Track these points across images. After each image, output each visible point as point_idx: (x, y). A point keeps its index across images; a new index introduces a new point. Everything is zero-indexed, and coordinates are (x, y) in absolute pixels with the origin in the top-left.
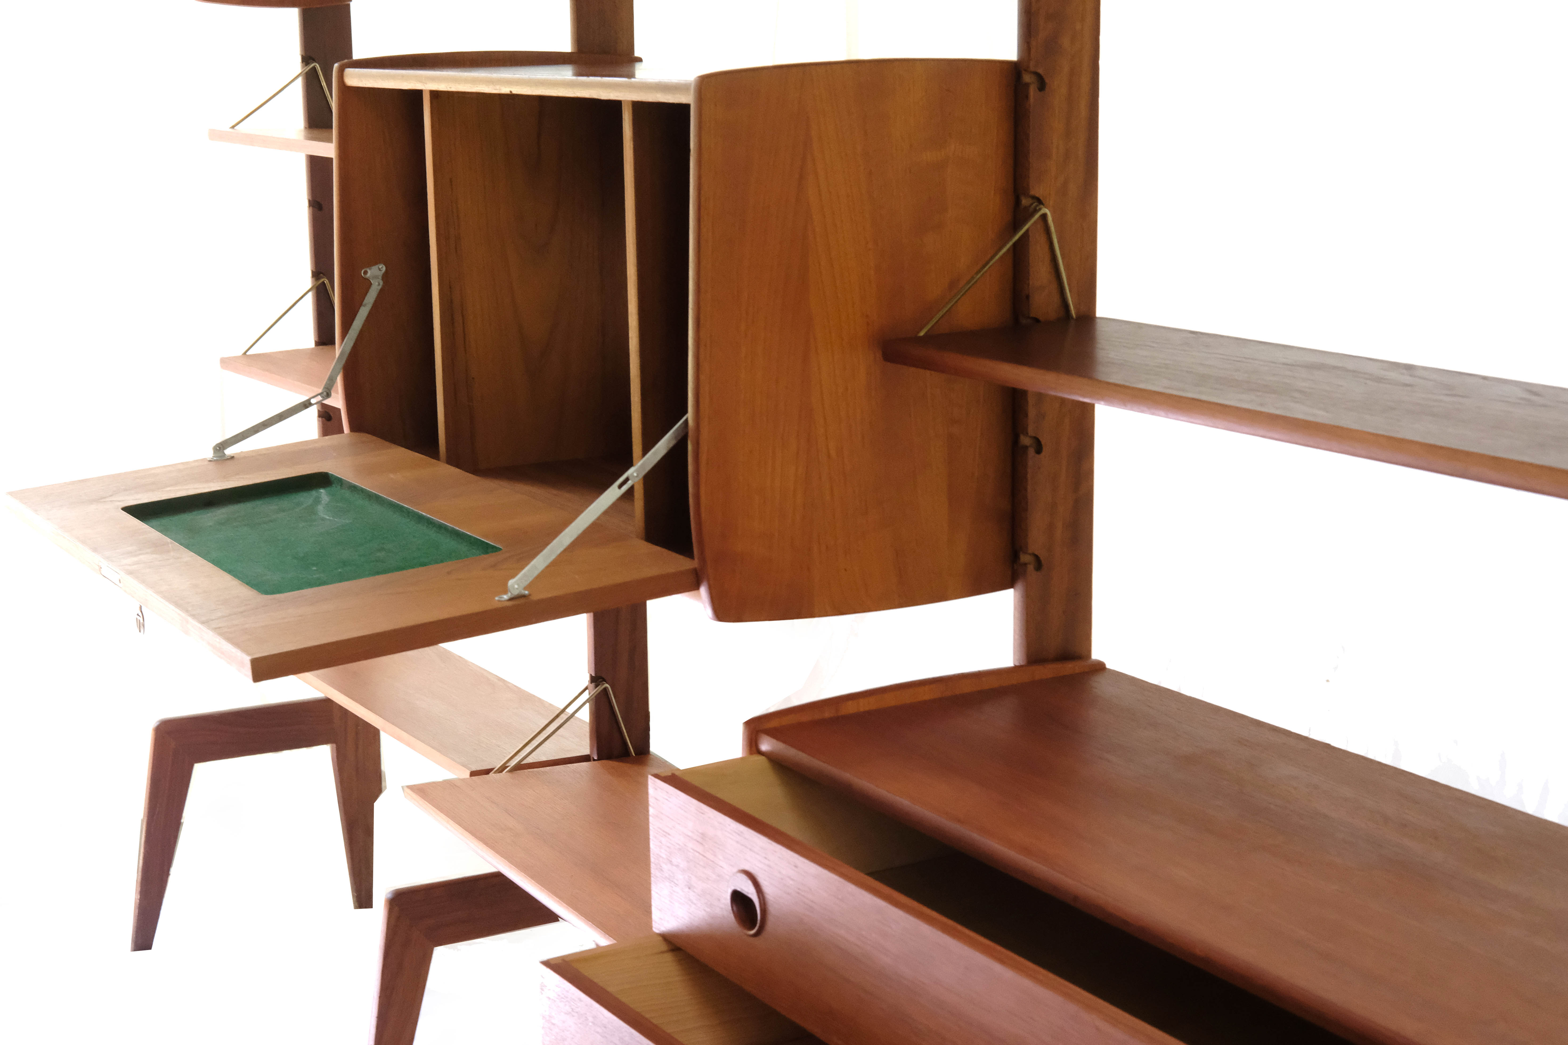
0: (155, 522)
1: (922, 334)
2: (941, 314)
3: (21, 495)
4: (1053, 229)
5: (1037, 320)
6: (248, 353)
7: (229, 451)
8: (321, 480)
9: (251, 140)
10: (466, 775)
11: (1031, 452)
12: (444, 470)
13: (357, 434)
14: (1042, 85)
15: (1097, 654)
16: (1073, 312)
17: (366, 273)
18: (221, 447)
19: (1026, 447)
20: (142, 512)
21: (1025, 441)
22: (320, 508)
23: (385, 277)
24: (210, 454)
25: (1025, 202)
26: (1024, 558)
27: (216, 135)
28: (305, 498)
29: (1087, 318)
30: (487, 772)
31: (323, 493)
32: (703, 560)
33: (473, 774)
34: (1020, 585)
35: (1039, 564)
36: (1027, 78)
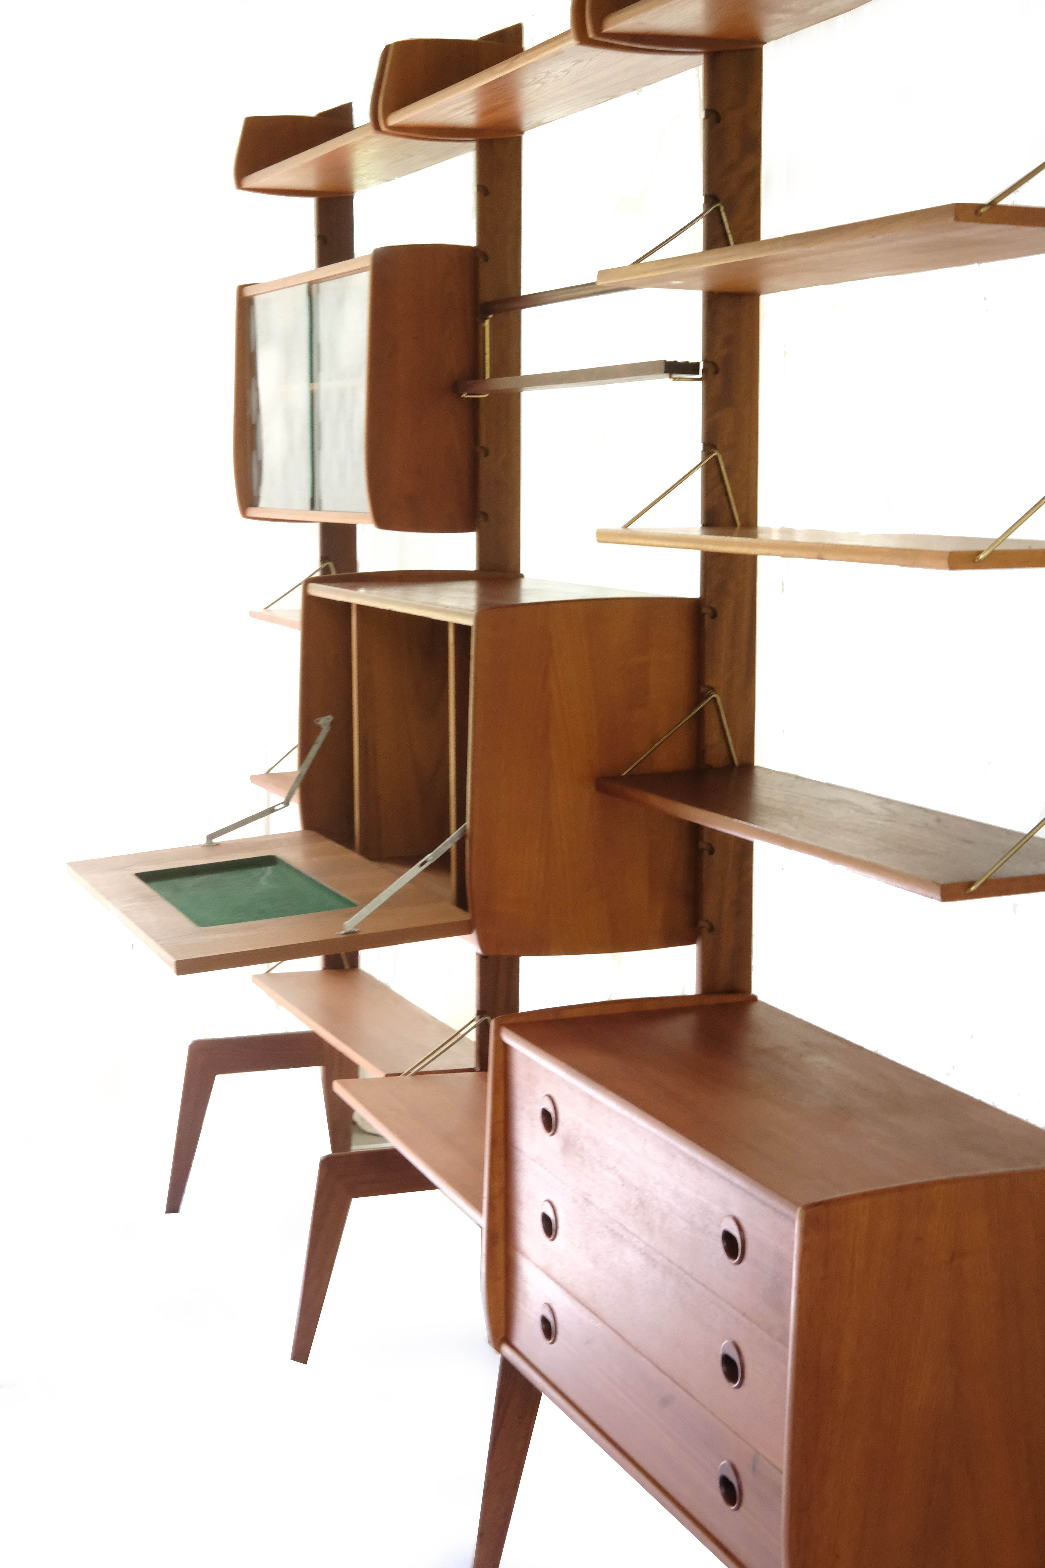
0: (154, 884)
1: (624, 774)
2: (639, 761)
3: (75, 866)
4: (721, 707)
5: (711, 767)
6: (271, 772)
7: (216, 840)
8: (270, 861)
9: (272, 619)
10: (381, 1075)
11: (706, 853)
12: (353, 856)
13: (306, 831)
14: (714, 615)
15: (755, 991)
16: (737, 763)
17: (318, 721)
18: (211, 837)
19: (703, 850)
20: (147, 877)
21: (702, 845)
22: (263, 878)
23: (332, 724)
24: (204, 841)
25: (703, 689)
26: (702, 923)
27: (253, 615)
28: (255, 872)
29: (747, 767)
30: (399, 1074)
31: (269, 870)
32: (473, 915)
33: (387, 1075)
34: (699, 942)
35: (712, 929)
36: (705, 610)
